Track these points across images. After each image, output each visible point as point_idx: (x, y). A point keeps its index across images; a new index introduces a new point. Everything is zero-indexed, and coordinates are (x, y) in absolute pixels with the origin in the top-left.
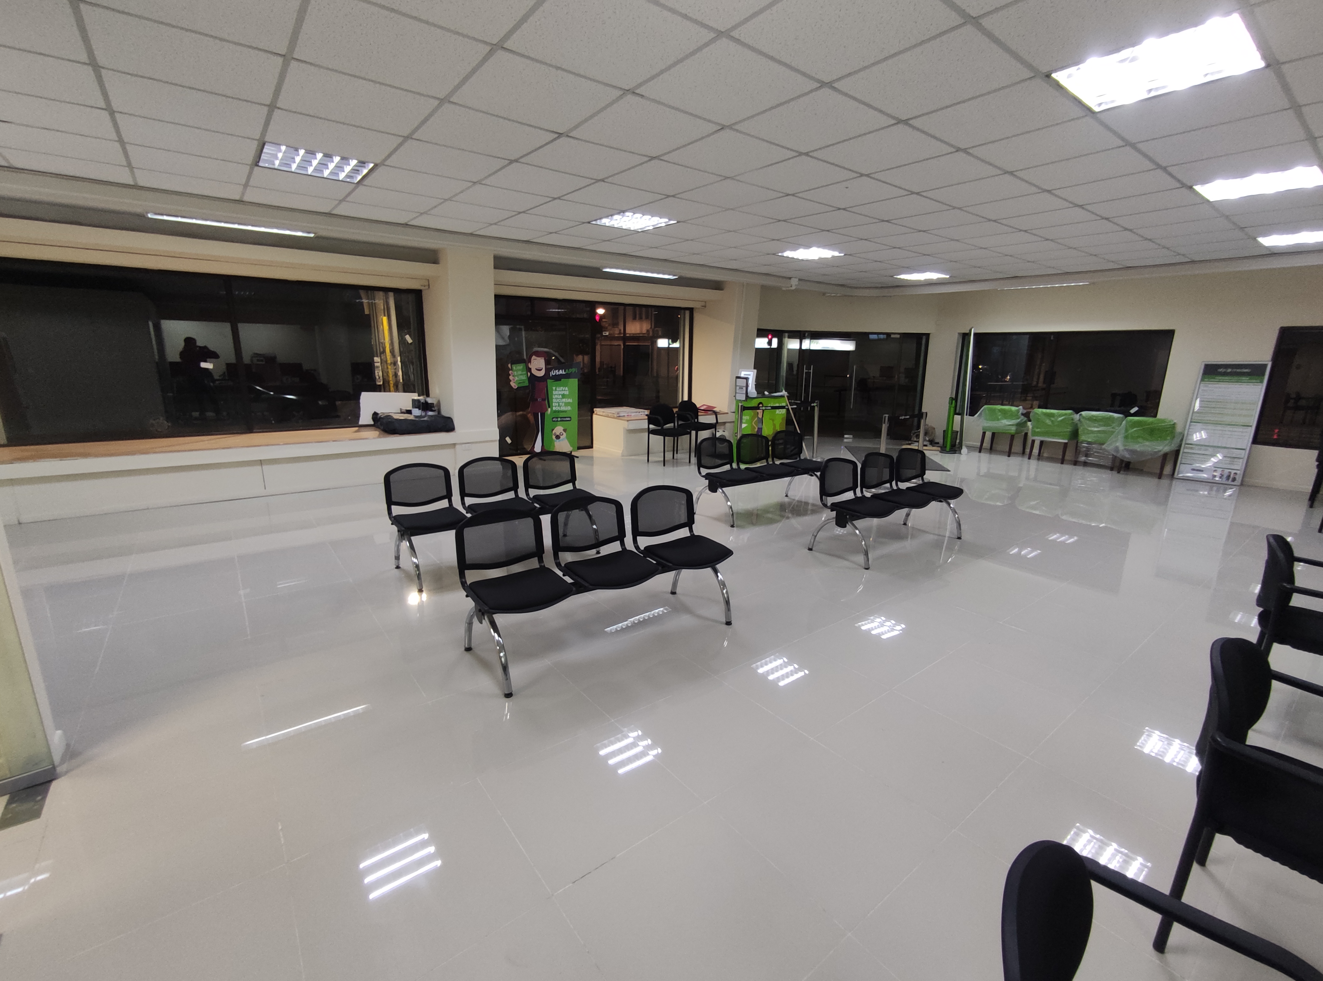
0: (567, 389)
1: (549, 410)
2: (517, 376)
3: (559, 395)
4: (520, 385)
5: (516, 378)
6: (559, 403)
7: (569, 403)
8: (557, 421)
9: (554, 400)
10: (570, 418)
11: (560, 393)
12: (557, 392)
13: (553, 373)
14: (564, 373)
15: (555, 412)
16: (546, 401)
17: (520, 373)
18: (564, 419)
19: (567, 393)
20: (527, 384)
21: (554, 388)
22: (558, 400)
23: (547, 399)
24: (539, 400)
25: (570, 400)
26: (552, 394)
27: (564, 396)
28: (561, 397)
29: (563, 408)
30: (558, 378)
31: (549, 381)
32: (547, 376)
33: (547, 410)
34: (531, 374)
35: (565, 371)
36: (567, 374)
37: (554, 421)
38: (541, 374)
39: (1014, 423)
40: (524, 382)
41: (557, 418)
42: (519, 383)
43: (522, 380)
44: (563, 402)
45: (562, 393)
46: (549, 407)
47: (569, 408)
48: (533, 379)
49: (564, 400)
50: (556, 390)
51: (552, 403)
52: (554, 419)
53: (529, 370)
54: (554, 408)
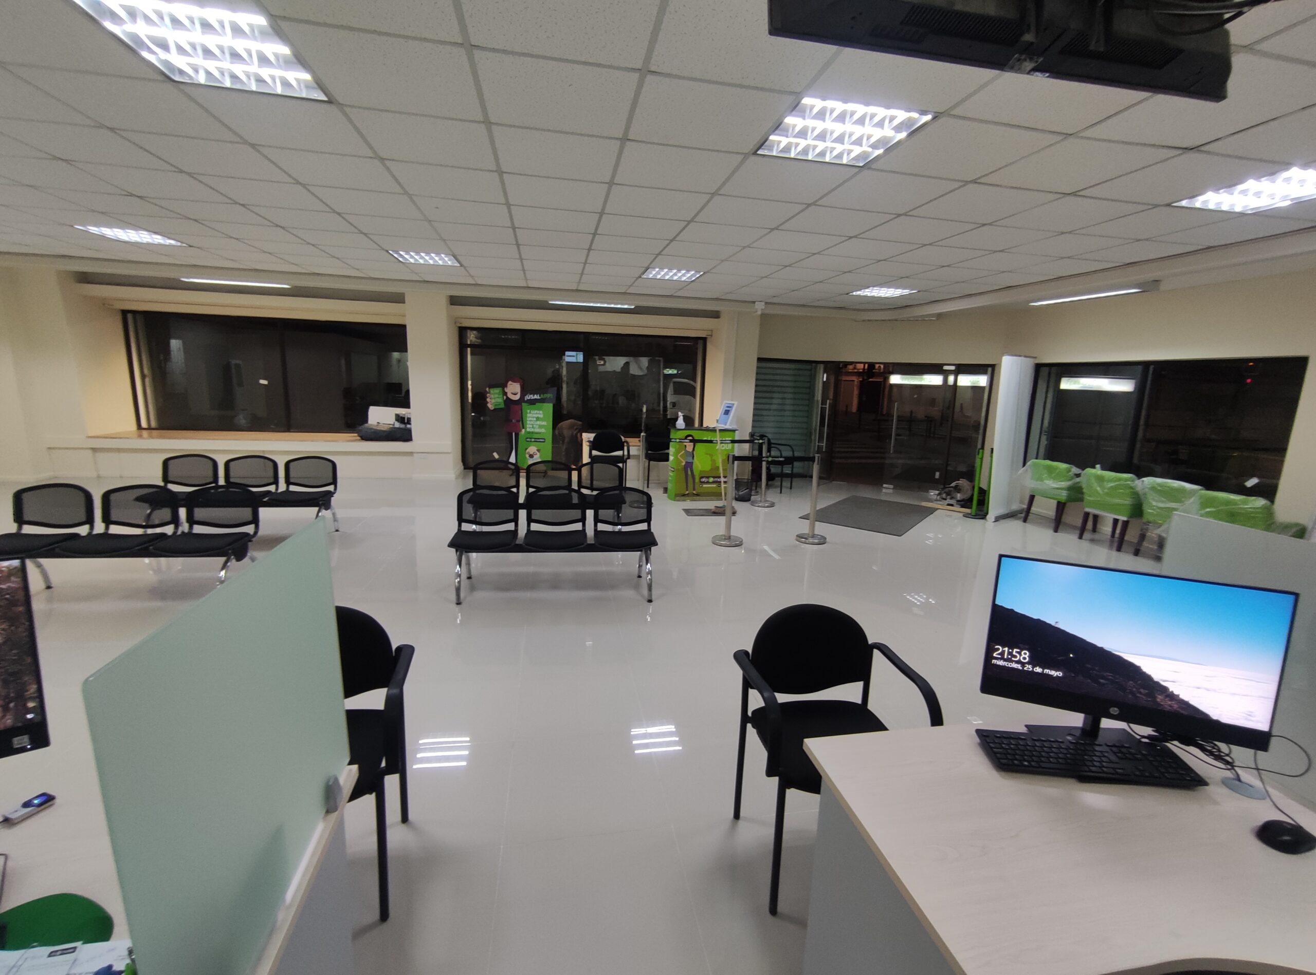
0: (541, 412)
1: (523, 430)
2: (495, 398)
3: (534, 417)
4: (497, 407)
5: (493, 401)
6: (533, 425)
7: (544, 425)
8: (531, 441)
9: (528, 422)
10: (544, 439)
11: (534, 415)
12: (530, 415)
13: (527, 397)
14: (539, 398)
15: (529, 433)
16: (521, 422)
17: (496, 396)
18: (538, 440)
19: (541, 416)
20: (502, 406)
21: (528, 411)
22: (532, 422)
23: (521, 420)
24: (513, 421)
25: (544, 423)
26: (526, 417)
27: (538, 419)
28: (535, 419)
29: (537, 430)
30: (532, 402)
31: (523, 404)
32: (522, 400)
33: (521, 431)
34: (508, 398)
35: (540, 396)
36: (541, 399)
37: (528, 441)
38: (517, 397)
39: (1063, 486)
40: (499, 405)
41: (531, 438)
42: (496, 405)
43: (498, 402)
44: (537, 425)
45: (537, 416)
46: (523, 428)
47: (543, 430)
48: (508, 401)
49: (538, 423)
50: (530, 413)
51: (526, 424)
52: (528, 440)
53: (505, 394)
54: (528, 430)
